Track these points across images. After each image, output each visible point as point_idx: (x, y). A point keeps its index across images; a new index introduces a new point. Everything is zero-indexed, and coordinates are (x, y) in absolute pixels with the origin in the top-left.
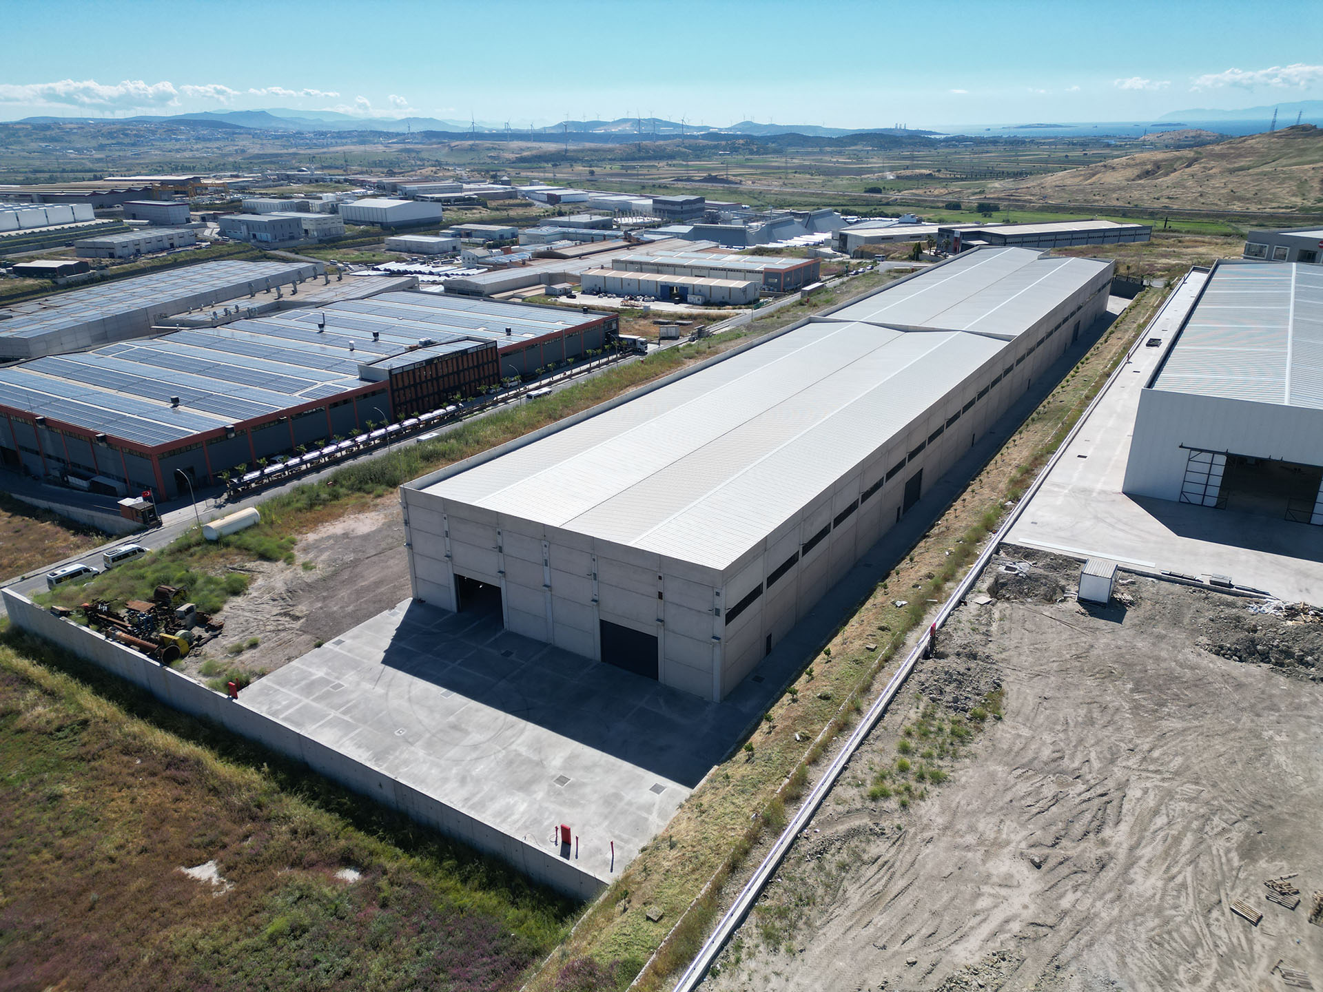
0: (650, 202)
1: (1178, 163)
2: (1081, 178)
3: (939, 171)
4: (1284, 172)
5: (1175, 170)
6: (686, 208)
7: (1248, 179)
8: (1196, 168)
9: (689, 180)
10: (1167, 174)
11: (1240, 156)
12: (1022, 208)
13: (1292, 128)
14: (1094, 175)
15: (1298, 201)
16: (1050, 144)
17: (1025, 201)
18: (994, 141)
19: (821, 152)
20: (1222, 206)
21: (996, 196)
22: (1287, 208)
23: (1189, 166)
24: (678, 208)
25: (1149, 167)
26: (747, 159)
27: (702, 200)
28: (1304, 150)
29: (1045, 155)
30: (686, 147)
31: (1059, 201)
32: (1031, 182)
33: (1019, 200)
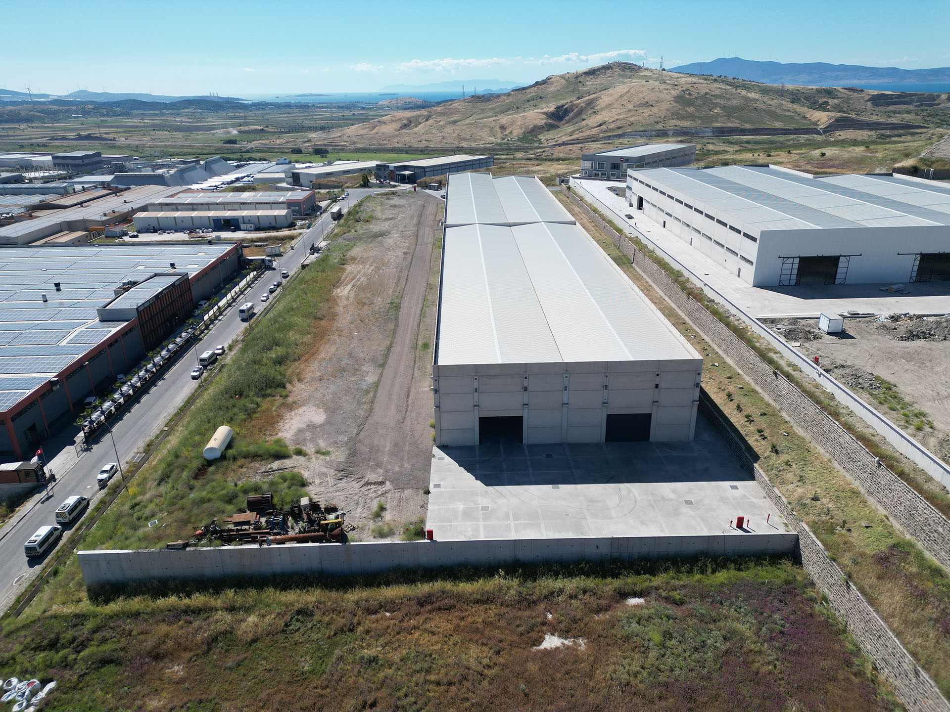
0: (50, 158)
1: (421, 119)
2: (368, 130)
3: (267, 127)
4: (480, 123)
5: (420, 123)
6: (86, 161)
7: (464, 127)
8: (431, 122)
9: (64, 138)
10: (416, 126)
11: (452, 114)
12: (343, 150)
13: (473, 97)
14: (374, 127)
15: (492, 139)
16: (326, 107)
17: (342, 146)
18: (288, 106)
19: (163, 114)
20: (456, 144)
21: (322, 143)
22: (489, 144)
23: (427, 120)
24: (80, 162)
25: (405, 122)
26: (102, 121)
27: (98, 154)
28: (483, 110)
29: (328, 115)
30: (38, 112)
31: (364, 145)
32: (335, 134)
33: (338, 146)
